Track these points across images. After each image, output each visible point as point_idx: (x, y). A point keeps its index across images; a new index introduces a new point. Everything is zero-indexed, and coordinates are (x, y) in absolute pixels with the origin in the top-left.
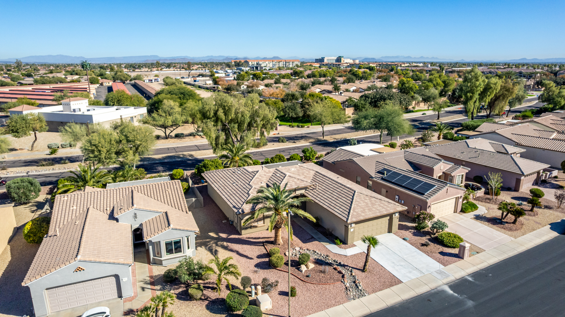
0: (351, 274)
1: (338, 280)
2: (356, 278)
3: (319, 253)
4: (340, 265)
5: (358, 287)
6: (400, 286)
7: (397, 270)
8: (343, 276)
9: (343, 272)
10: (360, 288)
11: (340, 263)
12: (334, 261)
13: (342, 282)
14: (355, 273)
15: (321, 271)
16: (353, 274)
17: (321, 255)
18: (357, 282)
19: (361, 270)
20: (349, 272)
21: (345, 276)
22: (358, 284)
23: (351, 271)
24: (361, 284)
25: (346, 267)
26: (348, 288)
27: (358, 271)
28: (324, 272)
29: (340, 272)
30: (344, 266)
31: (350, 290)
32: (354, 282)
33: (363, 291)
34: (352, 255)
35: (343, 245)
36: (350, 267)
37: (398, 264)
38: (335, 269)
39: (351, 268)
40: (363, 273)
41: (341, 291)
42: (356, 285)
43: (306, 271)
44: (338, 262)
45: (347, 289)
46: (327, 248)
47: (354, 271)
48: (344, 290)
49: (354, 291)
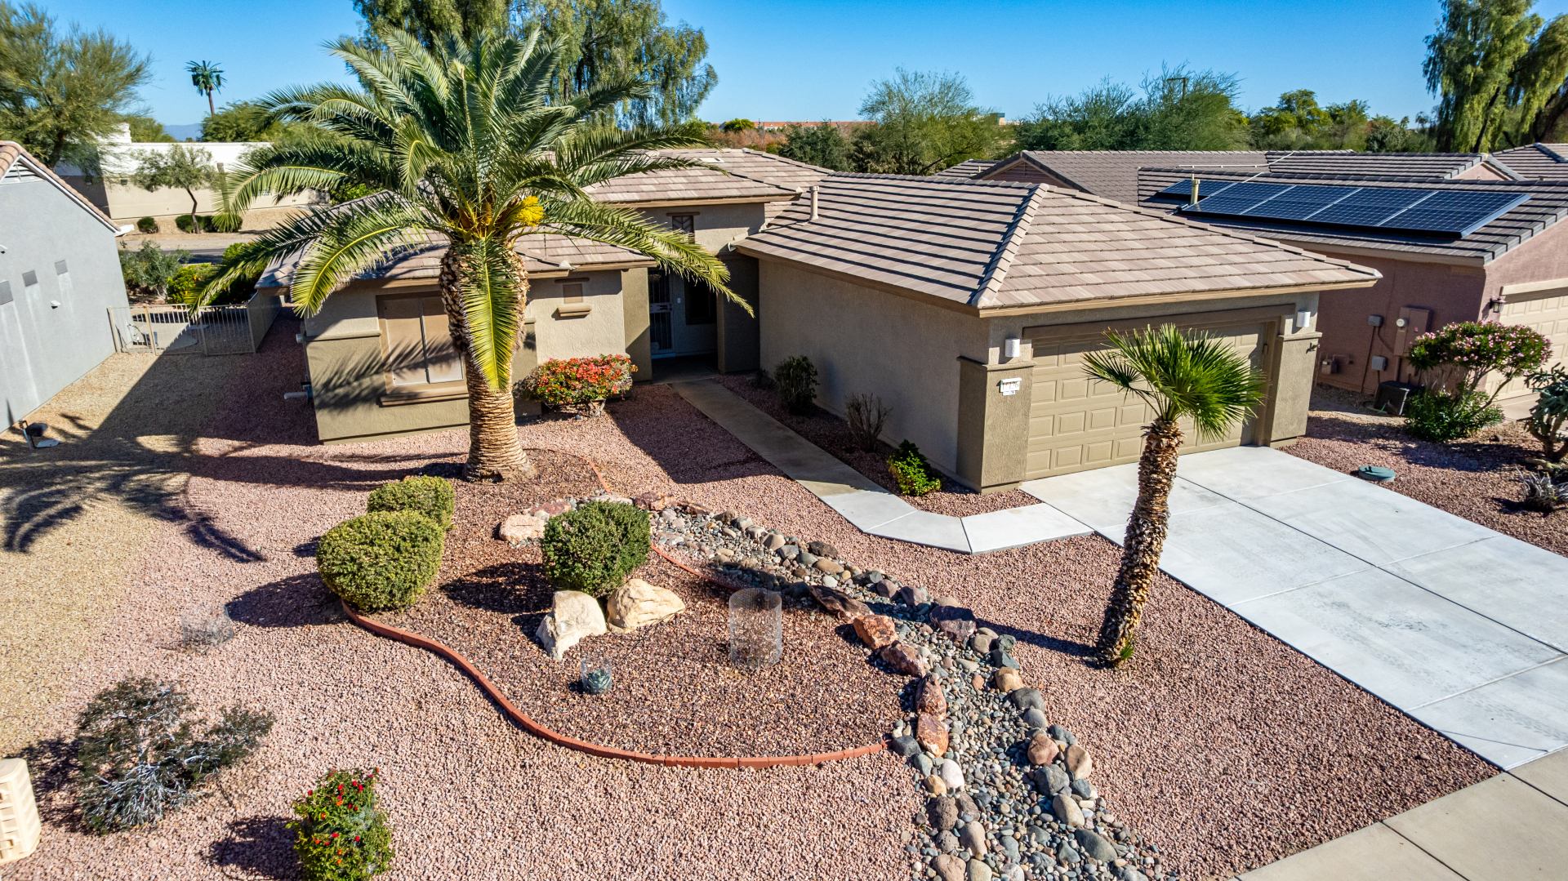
0: (994, 682)
1: (854, 733)
2: (1039, 713)
3: (759, 532)
4: (904, 607)
5: (1054, 807)
6: (1477, 798)
7: (1393, 662)
8: (913, 698)
9: (924, 659)
10: (1078, 814)
11: (905, 594)
12: (862, 581)
13: (894, 746)
14: (1028, 670)
15: (724, 648)
16: (1014, 680)
17: (769, 543)
18: (1046, 751)
19: (1082, 650)
20: (973, 667)
21: (937, 694)
22: (1056, 777)
23: (994, 658)
24: (1083, 772)
25: (951, 625)
26: (951, 815)
27: (1055, 657)
28: (742, 656)
29: (889, 661)
30: (935, 615)
31: (966, 840)
32: (1021, 753)
33: (1108, 848)
34: (1008, 553)
35: (946, 497)
36: (980, 623)
37: (1383, 617)
38: (852, 634)
39: (992, 635)
40: (1102, 674)
41: (874, 840)
42: (1038, 782)
43: (592, 641)
44: (894, 588)
45: (936, 820)
46: (830, 509)
47: (1017, 655)
48: (907, 832)
49: (1014, 849)
